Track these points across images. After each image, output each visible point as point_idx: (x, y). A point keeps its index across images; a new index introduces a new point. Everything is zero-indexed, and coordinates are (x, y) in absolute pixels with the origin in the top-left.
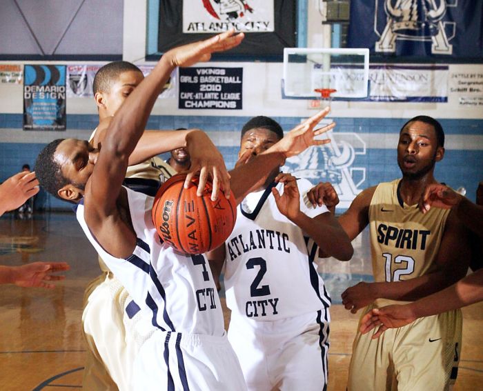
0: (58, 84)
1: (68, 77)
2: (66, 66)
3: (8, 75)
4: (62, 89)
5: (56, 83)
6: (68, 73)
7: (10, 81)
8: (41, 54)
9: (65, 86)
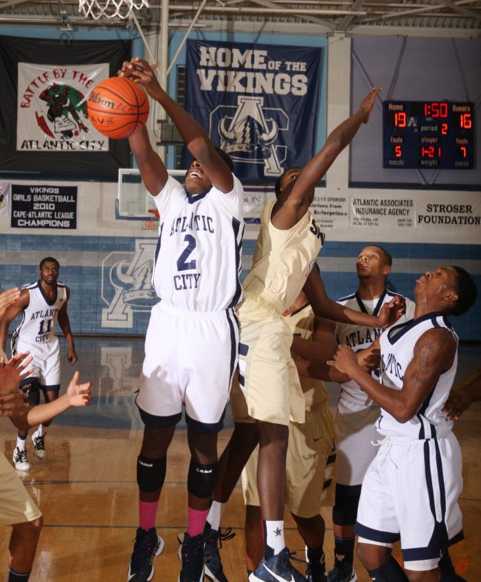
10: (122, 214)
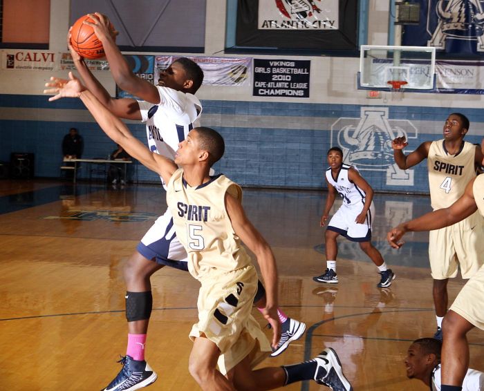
0: (147, 72)
1: (156, 66)
2: (154, 56)
3: (104, 64)
4: (150, 77)
5: (145, 71)
6: (156, 63)
7: (105, 69)
8: (132, 45)
9: (153, 74)
10: (363, 84)
